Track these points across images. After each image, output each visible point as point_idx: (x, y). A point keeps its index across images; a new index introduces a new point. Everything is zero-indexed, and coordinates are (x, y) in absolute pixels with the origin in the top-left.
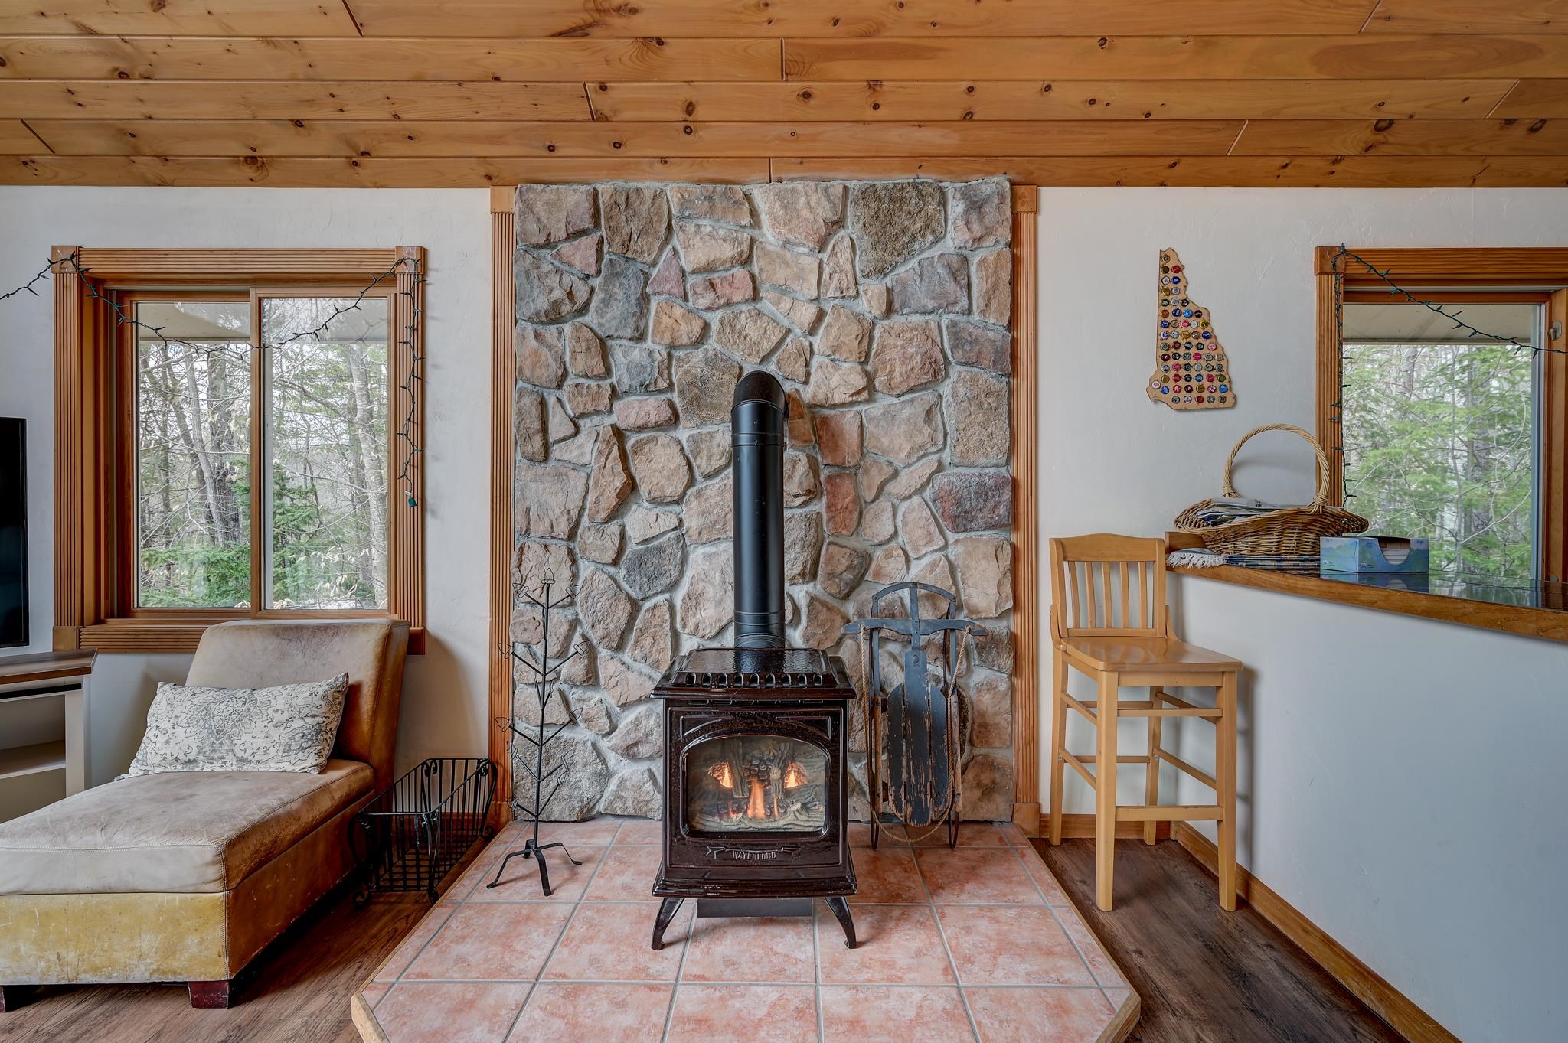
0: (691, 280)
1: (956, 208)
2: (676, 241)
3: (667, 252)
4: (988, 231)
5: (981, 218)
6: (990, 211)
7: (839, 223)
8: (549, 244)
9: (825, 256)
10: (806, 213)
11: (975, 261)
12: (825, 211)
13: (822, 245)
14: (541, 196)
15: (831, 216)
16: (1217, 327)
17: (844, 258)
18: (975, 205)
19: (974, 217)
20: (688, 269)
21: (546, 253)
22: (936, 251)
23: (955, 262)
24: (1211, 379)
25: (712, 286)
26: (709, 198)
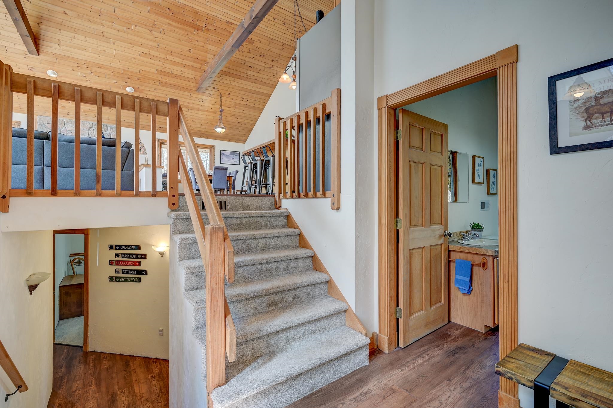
0: (68, 132)
1: (109, 128)
2: (65, 126)
3: (64, 127)
4: (113, 131)
5: (112, 130)
6: (114, 129)
7: (92, 127)
8: (44, 124)
9: (89, 131)
10: (86, 126)
11: (112, 134)
12: (89, 126)
13: (89, 130)
14: (42, 118)
15: (90, 126)
16: (144, 145)
17: (92, 132)
18: (111, 128)
19: (111, 129)
20: (68, 130)
21: (44, 125)
22: (106, 133)
23: (109, 134)
24: (143, 151)
25: (72, 133)
26: (71, 122)
